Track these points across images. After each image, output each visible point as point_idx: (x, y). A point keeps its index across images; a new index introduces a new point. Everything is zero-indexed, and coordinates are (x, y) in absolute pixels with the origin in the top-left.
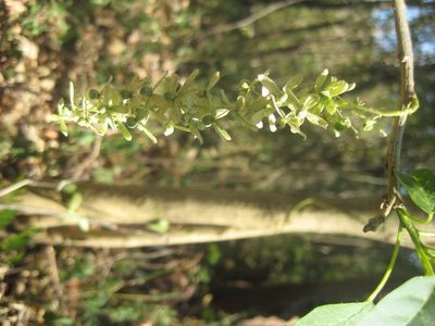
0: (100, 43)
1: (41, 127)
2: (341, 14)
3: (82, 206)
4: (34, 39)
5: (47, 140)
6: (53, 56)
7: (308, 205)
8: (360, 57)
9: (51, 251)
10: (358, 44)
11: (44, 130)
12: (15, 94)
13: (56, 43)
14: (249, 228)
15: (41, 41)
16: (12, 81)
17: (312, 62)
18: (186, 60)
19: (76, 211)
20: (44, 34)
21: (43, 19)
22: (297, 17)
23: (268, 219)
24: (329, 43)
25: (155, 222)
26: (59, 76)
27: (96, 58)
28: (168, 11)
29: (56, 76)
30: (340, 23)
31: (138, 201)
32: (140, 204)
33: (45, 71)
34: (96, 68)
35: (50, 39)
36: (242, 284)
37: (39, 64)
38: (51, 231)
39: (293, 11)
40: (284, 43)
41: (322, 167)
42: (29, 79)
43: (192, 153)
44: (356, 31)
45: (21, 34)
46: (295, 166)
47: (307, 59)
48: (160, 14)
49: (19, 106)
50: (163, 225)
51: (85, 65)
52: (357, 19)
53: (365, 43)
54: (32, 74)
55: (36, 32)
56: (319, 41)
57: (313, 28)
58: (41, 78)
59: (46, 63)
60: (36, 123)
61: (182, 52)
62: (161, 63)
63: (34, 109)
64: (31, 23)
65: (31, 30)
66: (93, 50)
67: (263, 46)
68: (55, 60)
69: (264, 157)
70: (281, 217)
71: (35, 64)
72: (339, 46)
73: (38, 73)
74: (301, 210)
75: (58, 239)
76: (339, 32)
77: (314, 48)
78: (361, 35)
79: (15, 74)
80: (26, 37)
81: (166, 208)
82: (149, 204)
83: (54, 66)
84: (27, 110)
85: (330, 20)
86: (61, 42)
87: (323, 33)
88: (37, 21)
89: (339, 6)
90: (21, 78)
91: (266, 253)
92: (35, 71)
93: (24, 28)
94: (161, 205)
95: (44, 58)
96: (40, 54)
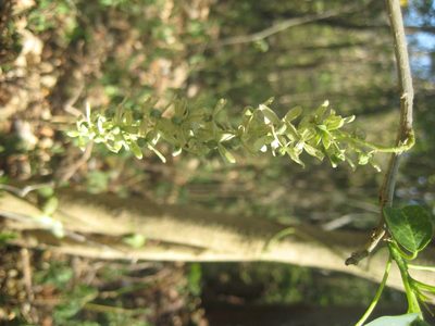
0: (110, 44)
1: (37, 124)
2: (364, 36)
3: (58, 211)
4: (39, 34)
5: (41, 137)
6: (59, 53)
7: (289, 235)
8: (378, 80)
9: (25, 253)
10: (377, 67)
11: (39, 127)
12: (12, 89)
13: (63, 41)
14: (226, 252)
15: (47, 37)
16: (11, 75)
17: (330, 82)
18: (198, 68)
19: (51, 216)
20: (50, 30)
21: (51, 14)
22: (319, 35)
23: (246, 245)
24: (348, 64)
25: (130, 235)
26: (63, 73)
27: (105, 59)
28: (185, 18)
29: (58, 73)
30: (361, 44)
31: (115, 212)
32: (117, 216)
33: (48, 68)
34: (103, 69)
35: (57, 36)
36: (234, 300)
37: (43, 60)
38: (26, 233)
39: (315, 29)
40: (303, 60)
41: (329, 188)
42: (29, 73)
43: (193, 164)
44: (377, 54)
45: (27, 28)
46: (301, 184)
47: (325, 77)
48: (176, 20)
49: (15, 101)
50: (138, 240)
51: (92, 65)
52: (379, 42)
53: (385, 67)
54: (35, 70)
55: (41, 28)
56: (339, 61)
57: (334, 47)
58: (43, 75)
59: (50, 60)
60: (31, 120)
61: (194, 60)
62: (172, 69)
63: (31, 105)
64: (38, 18)
65: (37, 24)
66: (101, 50)
67: (282, 61)
68: (60, 58)
69: (270, 173)
70: (260, 244)
71: (38, 60)
72: (358, 68)
73: (40, 69)
74: (282, 240)
75: (33, 242)
76: (359, 53)
77: (333, 66)
78: (382, 59)
79: (15, 68)
80: (32, 31)
81: (142, 223)
82: (125, 216)
83: (58, 63)
84: (24, 105)
85: (352, 41)
86: (69, 40)
87: (344, 53)
88: (44, 17)
89: (362, 28)
90: (20, 73)
91: (262, 270)
92: (37, 66)
93: (30, 22)
94: (137, 219)
95: (49, 54)
96: (44, 50)
